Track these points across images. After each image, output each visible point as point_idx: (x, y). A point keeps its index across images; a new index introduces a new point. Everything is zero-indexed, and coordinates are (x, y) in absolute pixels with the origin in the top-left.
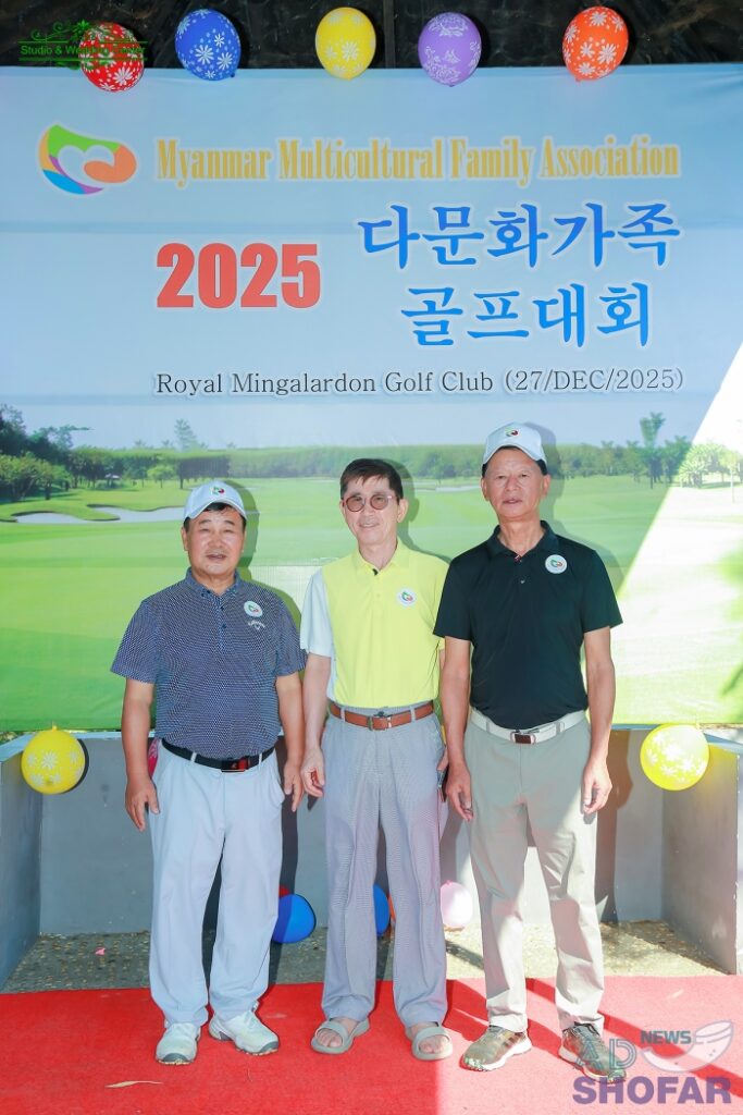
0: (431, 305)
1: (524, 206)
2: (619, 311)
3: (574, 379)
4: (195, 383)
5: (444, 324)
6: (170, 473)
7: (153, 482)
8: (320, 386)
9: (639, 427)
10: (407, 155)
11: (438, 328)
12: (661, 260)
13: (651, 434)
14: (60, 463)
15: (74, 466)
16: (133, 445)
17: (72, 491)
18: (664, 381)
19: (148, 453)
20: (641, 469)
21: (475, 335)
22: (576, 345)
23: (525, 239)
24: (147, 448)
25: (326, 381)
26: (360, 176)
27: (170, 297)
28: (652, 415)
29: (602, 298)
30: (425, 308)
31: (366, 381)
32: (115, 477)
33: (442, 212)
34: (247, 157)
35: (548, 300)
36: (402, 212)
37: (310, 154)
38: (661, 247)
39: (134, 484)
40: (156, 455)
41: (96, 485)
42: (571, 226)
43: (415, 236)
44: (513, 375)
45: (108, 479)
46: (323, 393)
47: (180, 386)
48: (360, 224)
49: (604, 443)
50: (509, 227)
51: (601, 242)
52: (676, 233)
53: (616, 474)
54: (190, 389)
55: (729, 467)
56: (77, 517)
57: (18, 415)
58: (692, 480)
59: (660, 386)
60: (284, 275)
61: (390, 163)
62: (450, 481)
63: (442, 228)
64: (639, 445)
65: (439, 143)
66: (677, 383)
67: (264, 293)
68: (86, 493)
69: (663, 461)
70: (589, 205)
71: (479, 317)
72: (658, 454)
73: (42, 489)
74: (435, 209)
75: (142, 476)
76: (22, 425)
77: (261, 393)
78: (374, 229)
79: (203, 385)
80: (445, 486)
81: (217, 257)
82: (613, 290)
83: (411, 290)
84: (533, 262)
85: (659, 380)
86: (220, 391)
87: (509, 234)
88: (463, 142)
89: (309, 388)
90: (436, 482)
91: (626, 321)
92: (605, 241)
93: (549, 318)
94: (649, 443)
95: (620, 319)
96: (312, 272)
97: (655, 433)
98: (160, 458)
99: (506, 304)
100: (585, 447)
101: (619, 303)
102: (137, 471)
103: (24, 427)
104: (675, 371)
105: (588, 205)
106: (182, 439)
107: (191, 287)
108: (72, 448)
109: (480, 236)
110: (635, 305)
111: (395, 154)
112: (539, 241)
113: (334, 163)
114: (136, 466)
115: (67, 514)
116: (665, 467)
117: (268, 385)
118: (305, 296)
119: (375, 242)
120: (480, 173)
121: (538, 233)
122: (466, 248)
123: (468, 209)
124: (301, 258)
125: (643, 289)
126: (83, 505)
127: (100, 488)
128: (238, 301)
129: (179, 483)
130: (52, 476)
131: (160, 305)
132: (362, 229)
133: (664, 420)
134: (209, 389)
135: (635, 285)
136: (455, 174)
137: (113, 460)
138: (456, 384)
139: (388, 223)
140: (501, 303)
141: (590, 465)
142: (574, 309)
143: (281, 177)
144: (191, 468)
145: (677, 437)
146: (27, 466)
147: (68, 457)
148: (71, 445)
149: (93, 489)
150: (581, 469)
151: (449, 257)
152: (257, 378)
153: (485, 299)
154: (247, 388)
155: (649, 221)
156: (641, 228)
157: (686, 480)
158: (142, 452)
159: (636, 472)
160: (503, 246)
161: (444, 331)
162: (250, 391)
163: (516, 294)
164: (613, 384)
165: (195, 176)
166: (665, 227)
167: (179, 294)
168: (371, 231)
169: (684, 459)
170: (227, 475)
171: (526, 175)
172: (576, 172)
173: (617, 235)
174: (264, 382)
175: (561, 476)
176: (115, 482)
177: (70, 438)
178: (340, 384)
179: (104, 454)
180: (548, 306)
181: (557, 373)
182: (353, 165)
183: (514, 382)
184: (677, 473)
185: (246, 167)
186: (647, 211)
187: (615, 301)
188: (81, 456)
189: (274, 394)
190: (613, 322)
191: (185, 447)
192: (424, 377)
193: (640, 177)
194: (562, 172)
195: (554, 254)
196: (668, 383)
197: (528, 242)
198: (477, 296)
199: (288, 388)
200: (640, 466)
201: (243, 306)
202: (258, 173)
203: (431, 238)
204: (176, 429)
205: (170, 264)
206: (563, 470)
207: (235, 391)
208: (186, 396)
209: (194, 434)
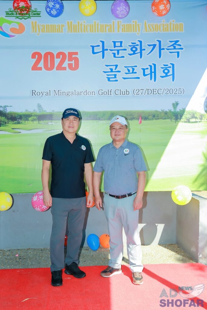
0: (112, 69)
1: (138, 41)
2: (166, 71)
3: (153, 91)
4: (43, 93)
5: (115, 75)
6: (35, 119)
7: (30, 122)
9: (172, 106)
10: (104, 25)
11: (113, 76)
12: (178, 56)
13: (175, 107)
14: (3, 116)
15: (8, 117)
16: (25, 111)
17: (7, 124)
18: (179, 92)
19: (29, 113)
21: (124, 78)
22: (154, 81)
23: (139, 51)
24: (29, 112)
25: (81, 92)
26: (91, 32)
27: (35, 67)
28: (176, 102)
29: (161, 68)
30: (110, 70)
31: (92, 92)
32: (19, 120)
33: (114, 42)
34: (57, 26)
35: (145, 68)
36: (103, 42)
37: (76, 25)
38: (178, 53)
39: (25, 122)
40: (31, 114)
42: (152, 47)
43: (107, 50)
44: (135, 90)
45: (18, 121)
47: (38, 94)
48: (91, 46)
49: (162, 110)
50: (134, 47)
51: (161, 51)
52: (182, 49)
53: (165, 119)
54: (41, 94)
55: (198, 117)
56: (9, 132)
58: (187, 120)
59: (178, 93)
60: (68, 61)
61: (99, 28)
63: (115, 47)
64: (172, 111)
65: (114, 22)
66: (182, 93)
67: (63, 66)
68: (11, 125)
69: (179, 115)
71: (125, 73)
72: (177, 113)
74: (112, 42)
75: (27, 120)
77: (62, 96)
78: (95, 47)
79: (45, 94)
81: (49, 56)
82: (164, 65)
83: (106, 65)
84: (141, 57)
85: (178, 92)
86: (50, 95)
87: (134, 49)
88: (121, 22)
89: (76, 94)
91: (168, 74)
93: (146, 74)
94: (175, 110)
95: (167, 74)
96: (77, 60)
97: (176, 107)
98: (33, 115)
99: (133, 69)
100: (156, 111)
101: (166, 69)
102: (26, 118)
104: (182, 89)
105: (157, 40)
106: (39, 109)
107: (41, 64)
108: (7, 112)
109: (125, 50)
110: (171, 69)
111: (101, 25)
112: (143, 51)
113: (83, 28)
115: (6, 131)
116: (179, 117)
117: (64, 93)
118: (75, 67)
119: (95, 51)
120: (126, 31)
121: (142, 49)
122: (122, 53)
123: (122, 42)
124: (73, 56)
125: (173, 65)
126: (10, 129)
127: (15, 124)
128: (55, 68)
129: (38, 122)
130: (1, 120)
131: (32, 70)
132: (91, 48)
133: (179, 103)
134: (47, 94)
135: (170, 64)
136: (118, 31)
137: (19, 115)
138: (118, 93)
139: (99, 46)
140: (132, 69)
141: (158, 116)
142: (153, 71)
143: (68, 32)
144: (41, 117)
145: (182, 108)
147: (5, 115)
148: (7, 111)
149: (13, 124)
150: (155, 118)
151: (117, 56)
152: (61, 91)
153: (128, 68)
154: (58, 94)
155: (175, 45)
156: (172, 47)
157: (185, 121)
158: (27, 113)
159: (171, 119)
160: (132, 53)
161: (115, 77)
163: (136, 66)
164: (164, 93)
165: (42, 32)
166: (179, 47)
167: (38, 67)
168: (94, 48)
169: (185, 115)
170: (52, 120)
171: (139, 31)
172: (154, 31)
173: (165, 49)
174: (63, 92)
175: (149, 120)
176: (20, 122)
177: (6, 109)
178: (85, 93)
179: (16, 113)
180: (145, 70)
181: (148, 90)
182: (88, 28)
183: (136, 92)
184: (183, 119)
185: (57, 29)
186: (174, 42)
187: (165, 68)
188: (9, 114)
189: (66, 96)
190: (164, 75)
191: (40, 111)
192: (109, 91)
193: (172, 32)
194: (149, 31)
195: (147, 55)
196: (180, 92)
197: (139, 52)
198: (125, 67)
199: (70, 94)
200: (172, 117)
201: (57, 70)
202: (61, 31)
203: (111, 50)
204: (37, 106)
205: (35, 58)
206: (150, 118)
207: (55, 95)
208: (40, 97)
209: (42, 108)
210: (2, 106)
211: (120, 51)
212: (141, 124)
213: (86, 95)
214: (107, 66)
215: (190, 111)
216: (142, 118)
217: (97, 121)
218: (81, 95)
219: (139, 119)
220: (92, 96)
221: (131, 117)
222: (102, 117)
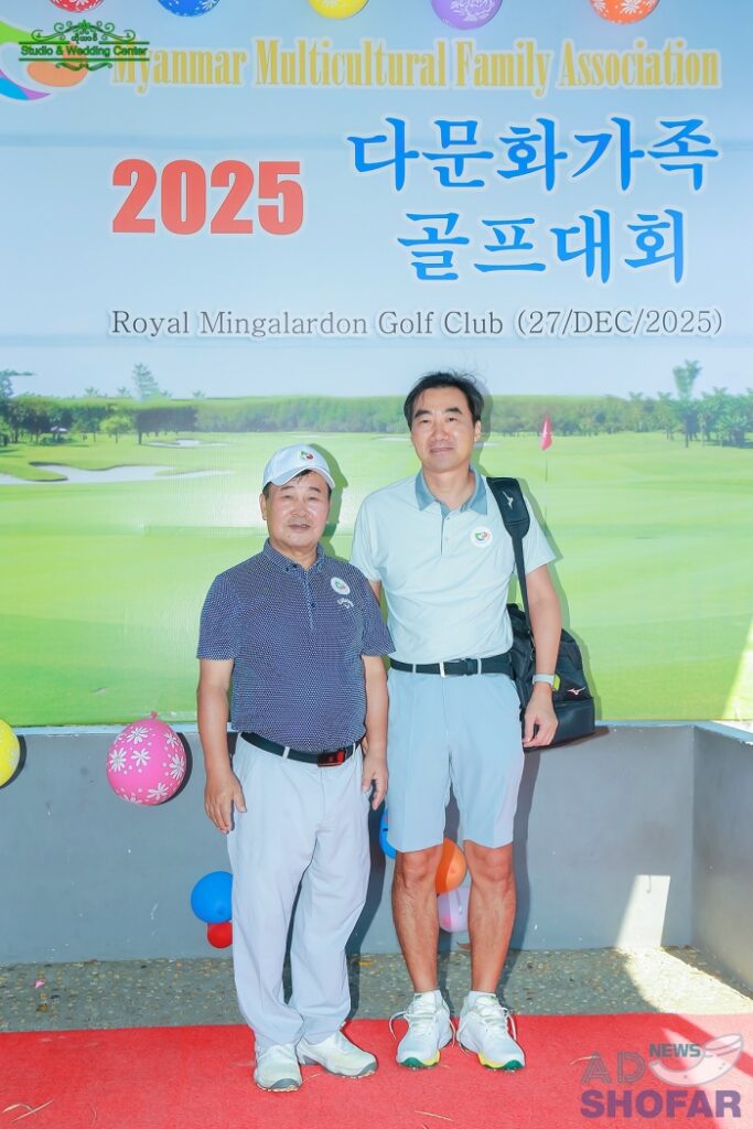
0: (432, 232)
1: (540, 120)
2: (650, 241)
3: (597, 320)
4: (158, 322)
5: (448, 255)
6: (126, 426)
7: (103, 437)
9: (672, 376)
10: (405, 58)
11: (440, 260)
12: (698, 183)
13: (685, 384)
15: (14, 418)
16: (85, 393)
17: (11, 446)
18: (701, 324)
19: (102, 403)
20: (675, 425)
21: (484, 268)
22: (601, 281)
23: (540, 159)
24: (100, 397)
25: (310, 321)
26: (350, 82)
27: (127, 220)
28: (687, 362)
29: (629, 226)
30: (426, 236)
31: (356, 321)
32: (62, 430)
33: (445, 126)
34: (218, 59)
35: (567, 228)
36: (399, 126)
37: (293, 55)
38: (698, 169)
39: (85, 438)
40: (110, 405)
41: (40, 439)
42: (594, 144)
43: (414, 155)
44: (526, 316)
45: (55, 432)
46: (307, 336)
47: (140, 326)
48: (350, 139)
49: (631, 394)
50: (522, 146)
51: (629, 163)
52: (714, 154)
53: (647, 430)
54: (151, 329)
56: (19, 476)
58: (733, 437)
59: (696, 330)
60: (260, 197)
61: (386, 67)
63: (445, 146)
64: (671, 398)
65: (442, 45)
66: (714, 327)
67: (237, 218)
68: (29, 448)
69: (700, 416)
70: (615, 120)
71: (487, 247)
72: (694, 409)
74: (438, 123)
75: (94, 429)
77: (234, 335)
78: (366, 145)
79: (166, 325)
81: (184, 175)
82: (643, 218)
83: (409, 215)
84: (550, 185)
85: (695, 323)
86: (186, 331)
87: (522, 154)
88: (470, 45)
89: (290, 329)
91: (658, 254)
92: (633, 161)
93: (569, 249)
94: (685, 395)
95: (651, 251)
96: (294, 195)
97: (691, 384)
98: (115, 408)
99: (519, 233)
100: (610, 399)
101: (650, 233)
102: (88, 423)
104: (713, 312)
105: (613, 119)
106: (141, 386)
107: (152, 209)
108: (12, 397)
109: (488, 155)
110: (668, 235)
111: (391, 57)
112: (557, 162)
113: (320, 67)
114: (88, 417)
115: (6, 473)
116: (702, 423)
117: (242, 324)
118: (285, 220)
119: (368, 160)
120: (490, 80)
121: (556, 152)
122: (473, 169)
123: (476, 123)
124: (281, 178)
125: (677, 216)
126: (24, 463)
127: (44, 443)
128: (207, 225)
129: (137, 437)
131: (115, 230)
132: (353, 145)
133: (701, 369)
134: (174, 329)
135: (667, 211)
136: (461, 82)
137: (60, 410)
138: (460, 326)
139: (382, 139)
140: (513, 231)
141: (616, 420)
142: (598, 238)
143: (259, 83)
144: (151, 420)
145: (715, 389)
147: (6, 407)
148: (11, 393)
149: (36, 444)
150: (606, 424)
151: (453, 178)
152: (229, 317)
153: (498, 227)
154: (218, 328)
155: (684, 139)
156: (674, 148)
157: (727, 438)
158: (94, 402)
159: (670, 429)
160: (515, 167)
161: (447, 264)
163: (531, 221)
164: (643, 328)
165: (157, 80)
166: (702, 147)
167: (138, 217)
168: (362, 147)
169: (725, 414)
170: (194, 429)
171: (543, 83)
172: (601, 83)
173: (647, 155)
174: (238, 321)
175: (582, 432)
176: (62, 436)
177: (10, 384)
178: (327, 324)
179: (50, 403)
181: (577, 313)
182: (342, 69)
183: (528, 324)
184: (716, 430)
185: (218, 69)
186: (683, 127)
187: (646, 230)
188: (22, 405)
189: (250, 335)
190: (643, 255)
191: (144, 396)
192: (424, 317)
193: (674, 87)
194: (584, 80)
195: (575, 176)
196: (705, 326)
197: (544, 163)
198: (485, 222)
199: (266, 330)
200: (674, 421)
201: (213, 231)
202: (231, 78)
203: (432, 157)
204: (134, 375)
205: (128, 183)
206: (585, 426)
207: (204, 332)
208: (146, 338)
209: (155, 381)
211: (465, 160)
212: (548, 449)
213: (332, 331)
214: (415, 217)
215: (744, 398)
216: (552, 427)
217: (373, 435)
218: (309, 332)
219: (542, 431)
220: (357, 335)
221: (511, 420)
222: (393, 421)
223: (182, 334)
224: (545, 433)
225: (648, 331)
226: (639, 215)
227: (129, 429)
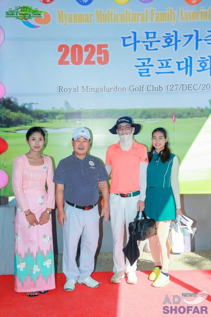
0: (144, 63)
1: (173, 31)
2: (203, 65)
3: (188, 87)
4: (70, 89)
5: (148, 70)
7: (58, 120)
8: (109, 90)
9: (209, 102)
10: (136, 14)
11: (146, 71)
14: (29, 114)
15: (33, 115)
16: (52, 109)
19: (56, 111)
21: (158, 73)
22: (189, 76)
23: (173, 42)
24: (55, 109)
25: (111, 88)
26: (122, 22)
27: (62, 62)
29: (198, 61)
30: (142, 64)
31: (123, 88)
32: (46, 118)
33: (147, 33)
35: (180, 61)
36: (135, 33)
37: (106, 14)
39: (52, 121)
40: (58, 112)
41: (40, 121)
42: (189, 37)
43: (139, 42)
44: (169, 86)
45: (44, 119)
46: (110, 92)
47: (66, 90)
48: (121, 37)
49: (197, 107)
50: (169, 38)
53: (201, 117)
54: (69, 91)
57: (16, 99)
60: (97, 54)
61: (131, 17)
62: (149, 120)
63: (147, 39)
64: (208, 108)
65: (147, 10)
67: (91, 60)
68: (37, 124)
71: (158, 67)
73: (24, 122)
74: (145, 32)
75: (54, 118)
76: (17, 102)
77: (91, 92)
78: (126, 39)
79: (73, 90)
80: (148, 121)
81: (77, 48)
82: (201, 58)
83: (137, 59)
84: (176, 50)
86: (78, 91)
87: (168, 41)
88: (154, 10)
89: (106, 91)
90: (145, 120)
91: (205, 68)
92: (199, 42)
93: (181, 67)
95: (203, 67)
96: (106, 53)
98: (60, 113)
99: (167, 63)
100: (192, 108)
101: (203, 62)
103: (18, 103)
105: (194, 30)
106: (66, 106)
107: (68, 58)
109: (159, 41)
110: (208, 63)
111: (133, 14)
112: (178, 43)
113: (113, 18)
114: (52, 115)
117: (93, 89)
118: (104, 61)
119: (126, 43)
120: (160, 20)
121: (178, 40)
122: (155, 45)
123: (156, 32)
124: (103, 49)
127: (41, 122)
128: (83, 63)
129: (66, 120)
130: (27, 118)
131: (59, 64)
132: (122, 39)
135: (208, 56)
136: (152, 21)
137: (45, 113)
138: (151, 89)
139: (130, 37)
140: (166, 63)
141: (193, 114)
142: (189, 64)
143: (97, 22)
144: (69, 116)
146: (19, 115)
147: (31, 112)
148: (32, 109)
149: (39, 122)
150: (190, 115)
151: (149, 48)
152: (89, 87)
153: (161, 61)
154: (86, 91)
156: (210, 38)
158: (54, 111)
159: (207, 116)
160: (166, 44)
161: (148, 72)
162: (87, 91)
163: (170, 60)
164: (201, 89)
165: (69, 22)
167: (65, 61)
170: (80, 118)
171: (174, 21)
172: (191, 19)
173: (203, 40)
174: (92, 89)
175: (184, 118)
176: (46, 120)
177: (32, 106)
178: (115, 89)
179: (43, 111)
180: (181, 64)
181: (183, 85)
182: (119, 18)
183: (169, 88)
185: (86, 19)
187: (202, 62)
188: (35, 112)
189: (95, 92)
190: (201, 69)
191: (67, 109)
192: (141, 87)
194: (186, 19)
195: (183, 46)
197: (174, 43)
198: (158, 60)
199: (99, 91)
201: (85, 64)
202: (89, 21)
203: (144, 42)
204: (64, 104)
205: (62, 51)
206: (184, 116)
207: (83, 92)
208: (67, 93)
209: (70, 105)
210: (27, 103)
211: (153, 43)
212: (174, 123)
213: (117, 91)
214: (139, 59)
216: (176, 116)
218: (111, 91)
219: (173, 117)
220: (123, 92)
221: (165, 115)
222: (133, 115)
223: (77, 92)
224: (174, 118)
225: (202, 90)
226: (200, 57)
227: (63, 118)
